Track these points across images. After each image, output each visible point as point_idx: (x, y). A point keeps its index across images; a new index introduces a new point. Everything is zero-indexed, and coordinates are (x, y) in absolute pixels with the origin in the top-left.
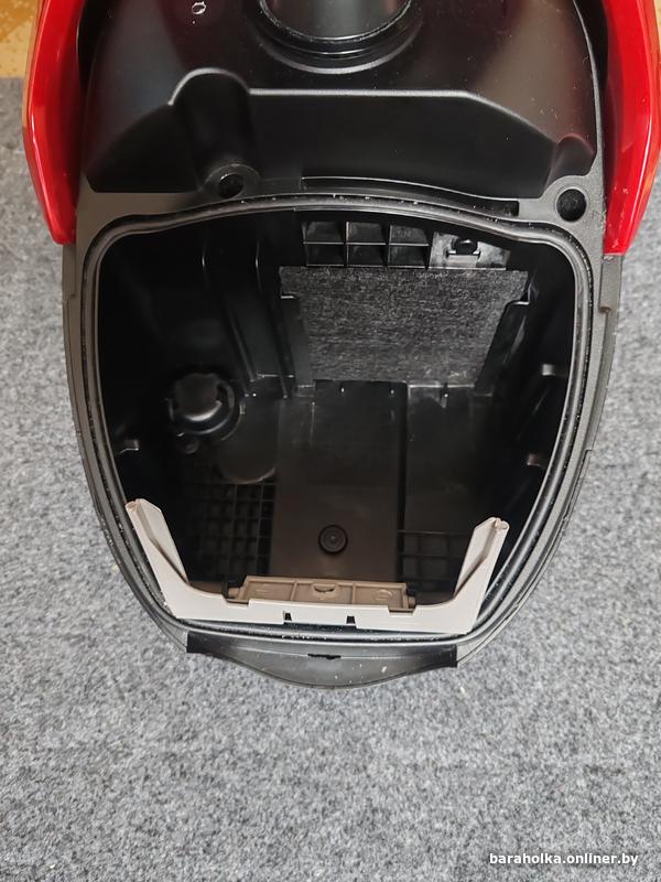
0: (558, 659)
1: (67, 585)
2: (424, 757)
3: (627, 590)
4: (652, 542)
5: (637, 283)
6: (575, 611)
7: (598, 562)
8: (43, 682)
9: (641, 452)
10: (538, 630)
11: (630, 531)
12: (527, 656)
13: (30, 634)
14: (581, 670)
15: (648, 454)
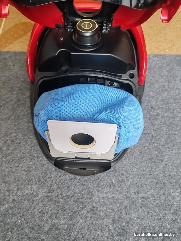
0: (135, 174)
1: (24, 159)
2: (105, 196)
3: (149, 159)
4: (155, 149)
5: (151, 96)
6: (138, 164)
7: (143, 153)
8: (18, 180)
9: (152, 130)
10: (130, 168)
11: (150, 147)
12: (128, 173)
13: (16, 170)
14: (140, 176)
15: (153, 131)
